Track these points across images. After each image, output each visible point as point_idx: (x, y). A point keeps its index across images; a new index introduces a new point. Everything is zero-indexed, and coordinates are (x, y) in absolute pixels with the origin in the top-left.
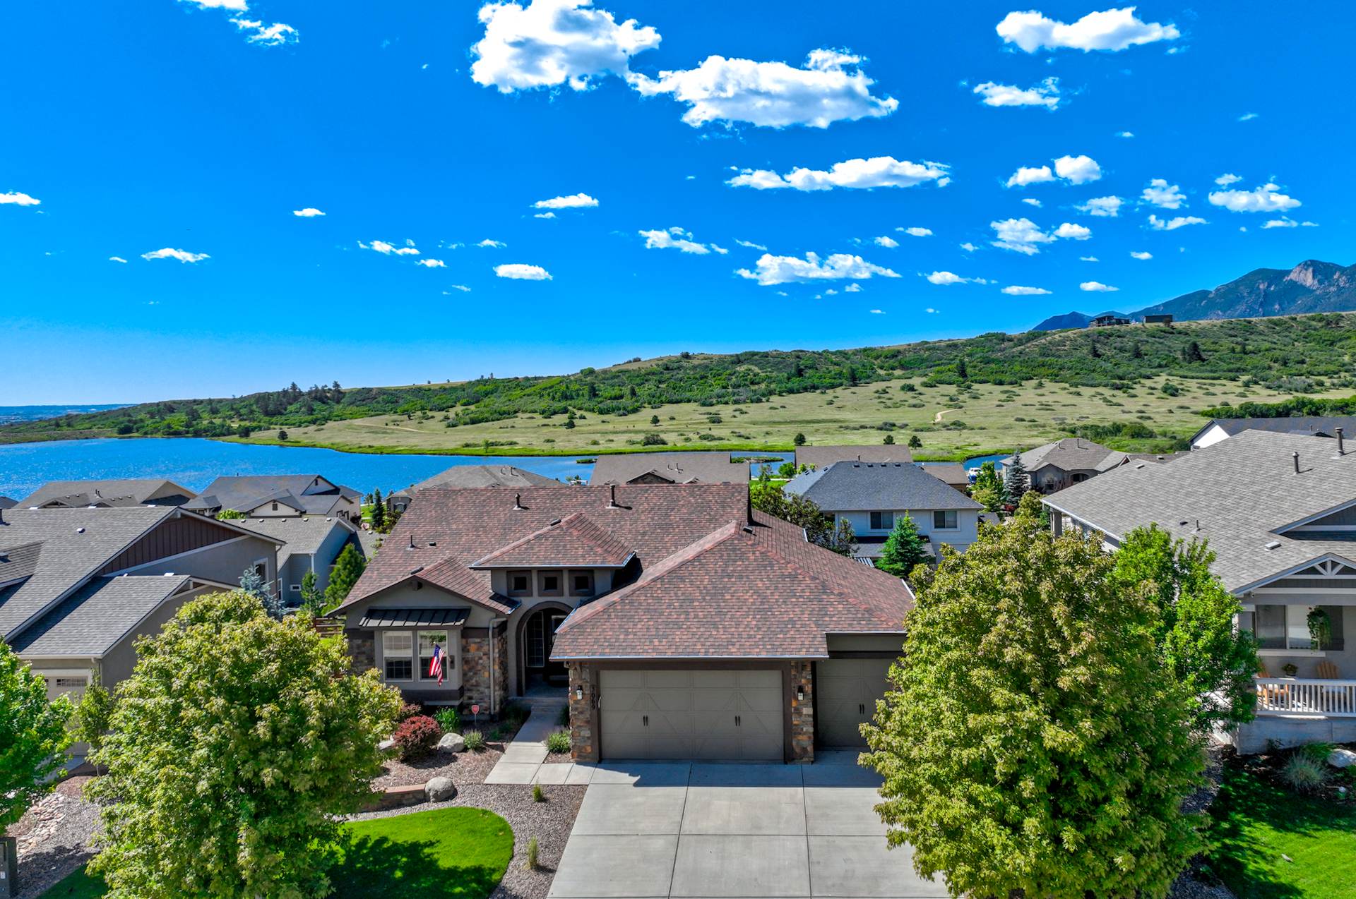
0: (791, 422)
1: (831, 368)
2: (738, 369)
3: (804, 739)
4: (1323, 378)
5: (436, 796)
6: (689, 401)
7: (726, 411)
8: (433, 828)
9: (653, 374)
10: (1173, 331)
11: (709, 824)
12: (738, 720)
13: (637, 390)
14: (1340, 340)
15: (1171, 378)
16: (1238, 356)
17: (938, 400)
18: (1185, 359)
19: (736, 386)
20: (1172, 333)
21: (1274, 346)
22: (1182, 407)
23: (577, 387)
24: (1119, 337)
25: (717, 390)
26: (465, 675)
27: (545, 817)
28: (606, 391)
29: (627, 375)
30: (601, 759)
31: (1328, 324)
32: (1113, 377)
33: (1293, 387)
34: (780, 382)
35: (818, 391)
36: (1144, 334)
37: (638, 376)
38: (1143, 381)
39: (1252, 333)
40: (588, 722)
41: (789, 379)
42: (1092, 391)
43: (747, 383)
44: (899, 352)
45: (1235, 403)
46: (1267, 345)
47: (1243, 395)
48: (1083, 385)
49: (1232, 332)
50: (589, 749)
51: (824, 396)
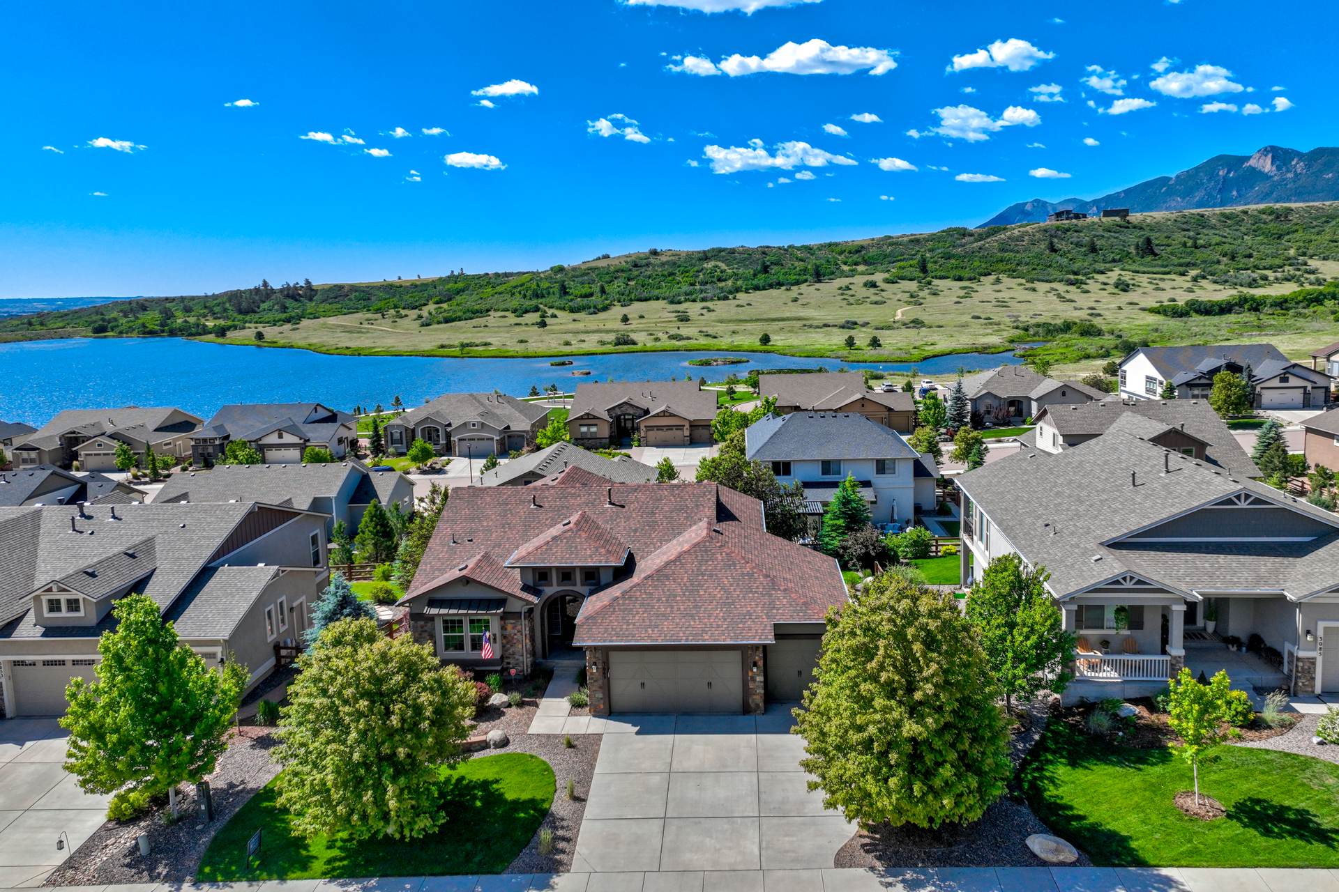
0: (757, 320)
1: (796, 264)
2: (705, 265)
3: (758, 698)
4: (1268, 273)
5: (494, 744)
6: (658, 299)
7: (693, 309)
8: (496, 769)
9: (622, 271)
10: (1128, 226)
11: (690, 764)
12: (710, 684)
13: (607, 288)
14: (1288, 233)
15: (1123, 273)
16: (1189, 250)
17: (899, 296)
18: (1138, 253)
19: (704, 283)
20: (1127, 227)
21: (1224, 240)
22: (1131, 304)
23: (547, 285)
24: (1076, 231)
25: (685, 288)
26: (504, 647)
27: (575, 760)
28: (576, 289)
29: (596, 272)
30: (611, 712)
31: (1278, 217)
32: (1068, 273)
33: (1238, 281)
34: (746, 279)
35: (784, 288)
36: (1101, 229)
37: (607, 274)
38: (1097, 276)
39: (1204, 227)
40: (600, 687)
41: (755, 275)
42: (1047, 286)
43: (715, 279)
44: (862, 247)
45: (1182, 299)
46: (1218, 239)
47: (1190, 290)
48: (1039, 280)
49: (1185, 226)
50: (602, 706)
51: (789, 293)
